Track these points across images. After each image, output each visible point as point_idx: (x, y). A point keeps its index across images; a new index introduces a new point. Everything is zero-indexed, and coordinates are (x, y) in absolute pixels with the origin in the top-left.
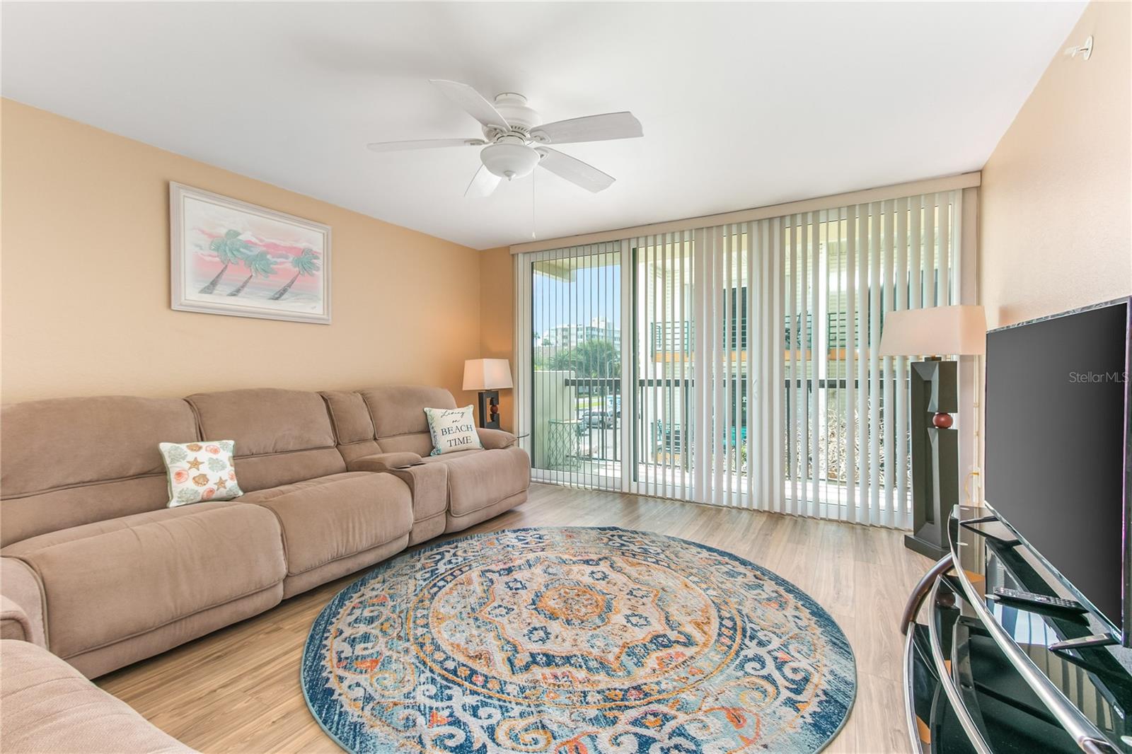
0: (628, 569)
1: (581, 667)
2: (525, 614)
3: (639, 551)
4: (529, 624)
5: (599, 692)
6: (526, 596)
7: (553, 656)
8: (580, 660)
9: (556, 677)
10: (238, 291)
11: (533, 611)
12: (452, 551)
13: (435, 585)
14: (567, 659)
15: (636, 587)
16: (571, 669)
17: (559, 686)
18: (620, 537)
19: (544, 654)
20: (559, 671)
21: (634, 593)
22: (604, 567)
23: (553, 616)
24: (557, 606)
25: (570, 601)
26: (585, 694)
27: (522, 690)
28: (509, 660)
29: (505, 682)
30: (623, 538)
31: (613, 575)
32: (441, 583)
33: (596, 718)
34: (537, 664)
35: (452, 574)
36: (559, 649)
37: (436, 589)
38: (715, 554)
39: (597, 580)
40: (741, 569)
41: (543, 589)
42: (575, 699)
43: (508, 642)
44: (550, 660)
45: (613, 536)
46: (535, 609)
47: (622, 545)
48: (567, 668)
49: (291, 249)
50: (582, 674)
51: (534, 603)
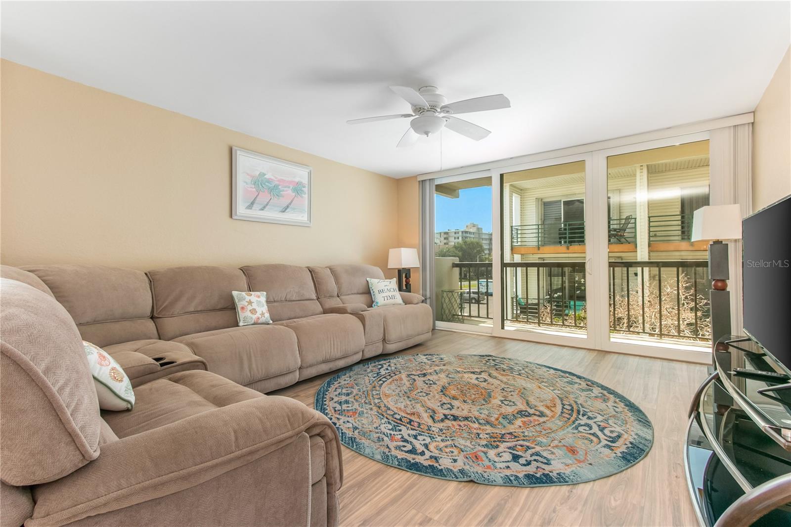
0: (500, 377)
1: (475, 422)
2: (437, 396)
3: (507, 368)
4: (441, 401)
5: (487, 434)
6: (436, 388)
7: (457, 417)
8: (474, 419)
9: (460, 426)
10: (264, 207)
11: (442, 395)
12: (388, 364)
13: (380, 380)
14: (466, 418)
15: (506, 387)
16: (469, 423)
17: (462, 430)
18: (494, 360)
19: (452, 415)
20: (462, 424)
21: (505, 389)
22: (484, 376)
23: (454, 398)
24: (457, 394)
25: (464, 391)
26: (478, 435)
27: (441, 430)
28: (431, 416)
29: (431, 426)
30: (496, 361)
31: (490, 380)
32: (384, 379)
33: (486, 445)
34: (448, 419)
35: (389, 375)
36: (461, 414)
37: (381, 382)
38: (559, 372)
39: (481, 382)
40: (578, 380)
41: (447, 385)
42: (473, 436)
43: (429, 409)
44: (455, 418)
45: (489, 360)
46: (444, 394)
47: (496, 365)
48: (466, 422)
49: (291, 182)
50: (476, 425)
51: (442, 391)
